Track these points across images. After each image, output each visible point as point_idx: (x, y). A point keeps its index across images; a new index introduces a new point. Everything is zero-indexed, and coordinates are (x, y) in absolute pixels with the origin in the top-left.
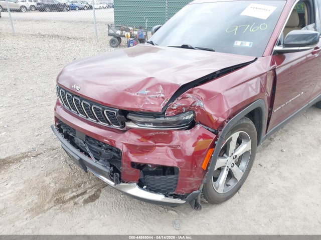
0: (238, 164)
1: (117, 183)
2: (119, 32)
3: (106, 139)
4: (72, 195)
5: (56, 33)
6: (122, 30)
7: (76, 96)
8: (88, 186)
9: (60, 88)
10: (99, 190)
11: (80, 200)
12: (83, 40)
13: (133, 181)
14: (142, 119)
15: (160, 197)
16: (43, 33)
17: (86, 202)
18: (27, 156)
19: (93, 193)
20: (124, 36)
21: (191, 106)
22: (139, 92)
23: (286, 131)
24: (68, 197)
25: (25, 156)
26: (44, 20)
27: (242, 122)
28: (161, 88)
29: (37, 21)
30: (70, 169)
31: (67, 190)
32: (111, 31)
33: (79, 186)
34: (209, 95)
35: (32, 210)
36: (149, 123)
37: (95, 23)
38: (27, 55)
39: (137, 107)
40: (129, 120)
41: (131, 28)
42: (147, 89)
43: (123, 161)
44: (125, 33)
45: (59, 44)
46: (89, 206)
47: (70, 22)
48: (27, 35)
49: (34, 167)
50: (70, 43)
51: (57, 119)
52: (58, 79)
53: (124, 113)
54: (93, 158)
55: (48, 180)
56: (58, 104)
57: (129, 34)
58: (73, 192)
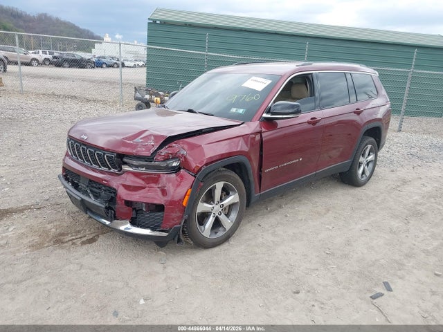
0: (227, 215)
1: (111, 221)
2: (147, 97)
3: (105, 181)
4: (70, 238)
5: (74, 94)
6: (151, 95)
7: (84, 145)
8: (87, 232)
9: (71, 139)
10: (98, 236)
11: (79, 242)
12: (105, 103)
13: (126, 219)
14: (135, 163)
15: (147, 232)
16: (56, 93)
17: (83, 243)
18: (30, 208)
19: (91, 237)
20: (153, 102)
21: (176, 154)
22: (135, 141)
23: (299, 201)
24: (67, 240)
25: (28, 208)
26: (59, 78)
27: (225, 173)
28: (153, 138)
29: (52, 78)
30: (72, 220)
31: (67, 234)
32: (138, 95)
33: (79, 232)
34: (193, 147)
35: (32, 246)
36: (142, 166)
37: (122, 84)
38: (37, 116)
39: (131, 152)
40: (125, 163)
41: (161, 93)
42: (141, 139)
43: (117, 199)
44: (155, 99)
45: (75, 106)
46: (86, 247)
47: (92, 82)
48: (38, 95)
49: (36, 217)
50: (89, 105)
51: (64, 169)
52: (69, 132)
53: (121, 156)
54: (92, 198)
55: (49, 226)
56: (67, 154)
57: (159, 99)
58: (72, 236)
